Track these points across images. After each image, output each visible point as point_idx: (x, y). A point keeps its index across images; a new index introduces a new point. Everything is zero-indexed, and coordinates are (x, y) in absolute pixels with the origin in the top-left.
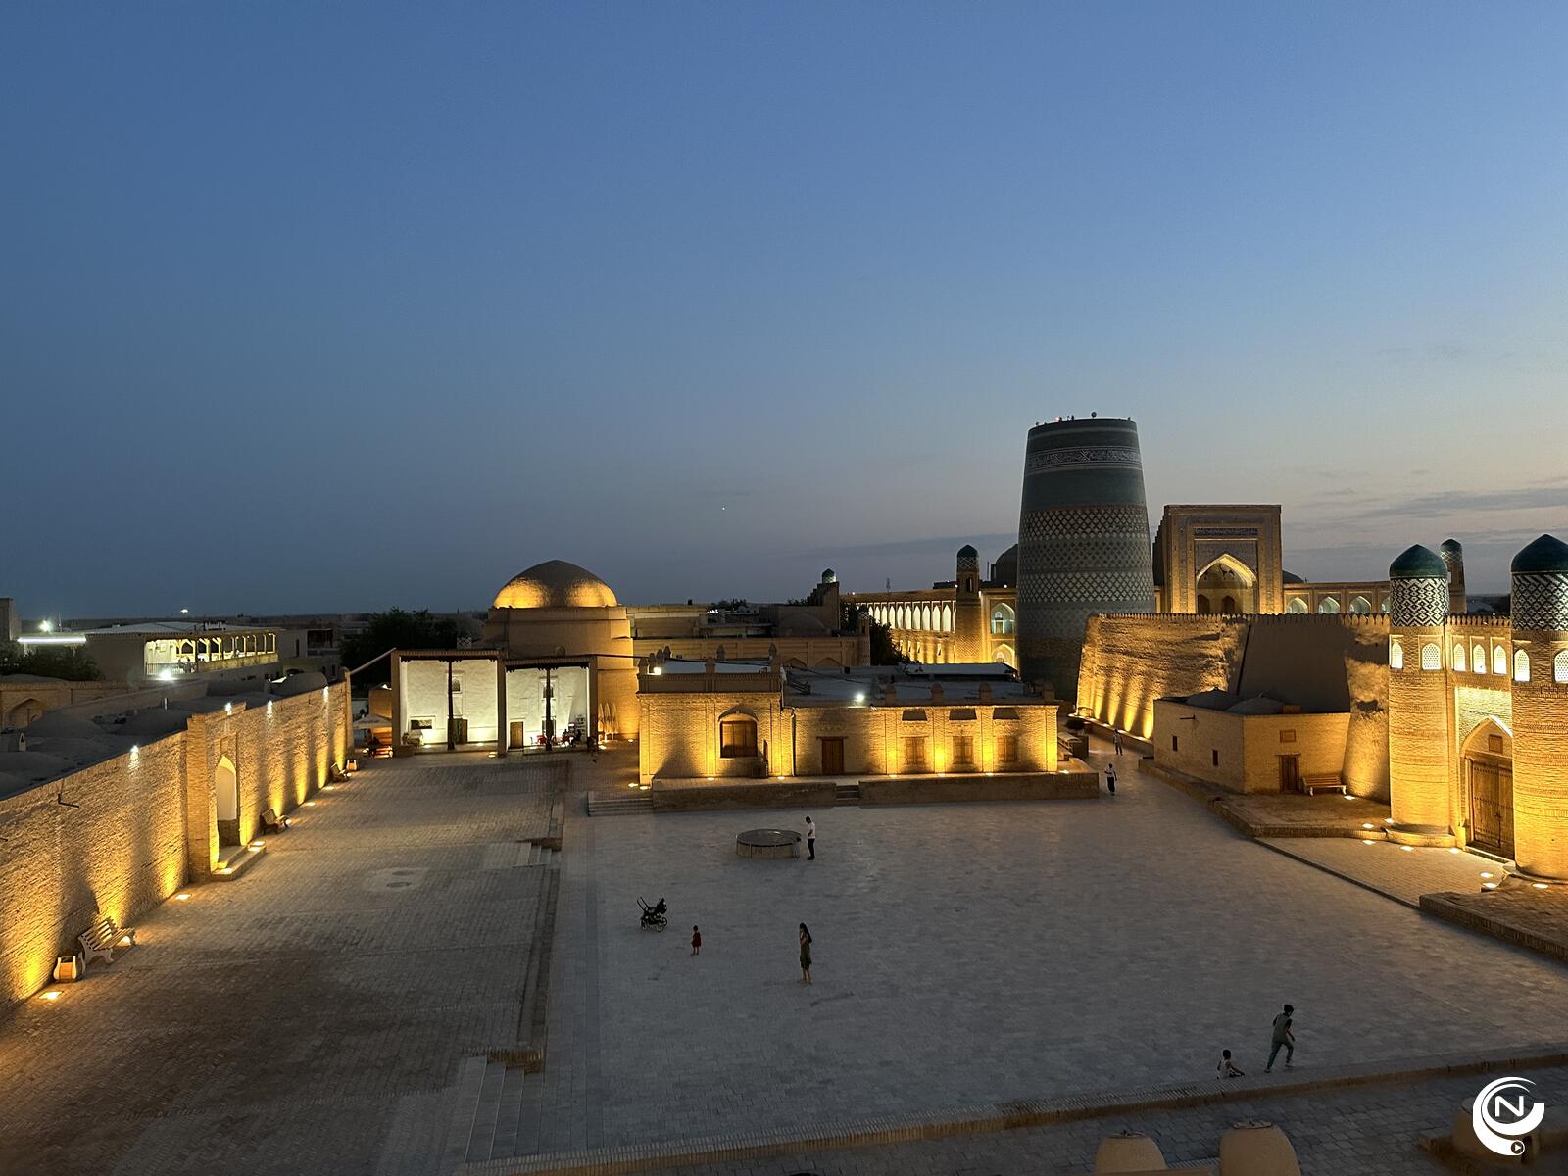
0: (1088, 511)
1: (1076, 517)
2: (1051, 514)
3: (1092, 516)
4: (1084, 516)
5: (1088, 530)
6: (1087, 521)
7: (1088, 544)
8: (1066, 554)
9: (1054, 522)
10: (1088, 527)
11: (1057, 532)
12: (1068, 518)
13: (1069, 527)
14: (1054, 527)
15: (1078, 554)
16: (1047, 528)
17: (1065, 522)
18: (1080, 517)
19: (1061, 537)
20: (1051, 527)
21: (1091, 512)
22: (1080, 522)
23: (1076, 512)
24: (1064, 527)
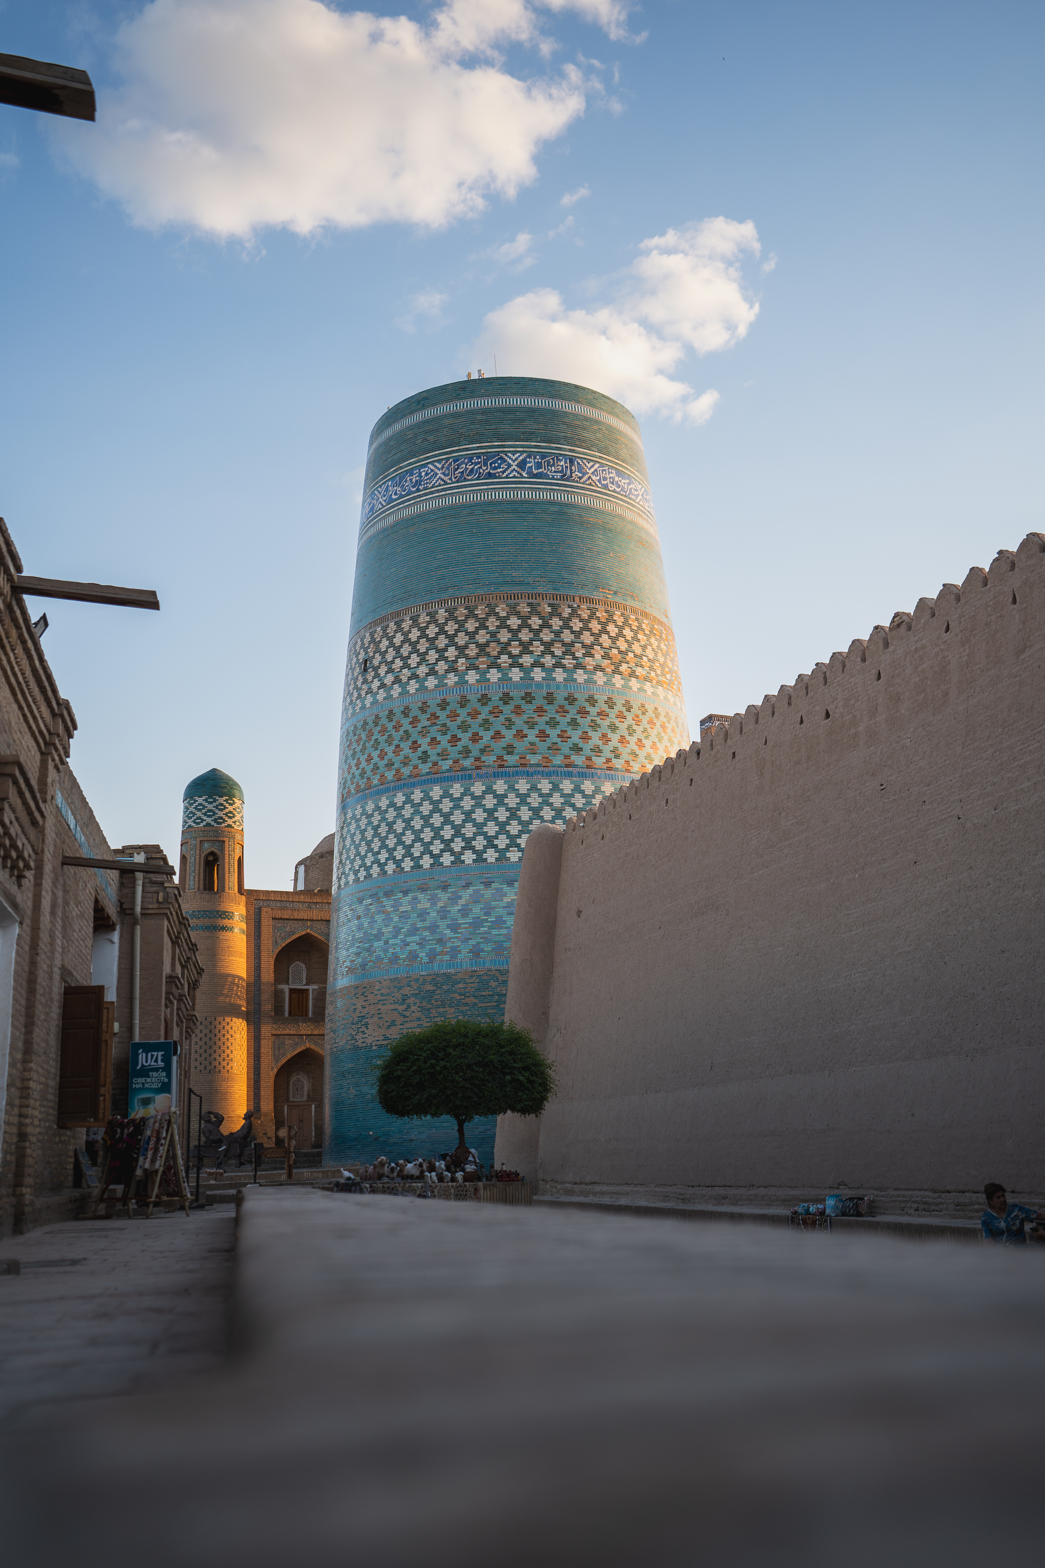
0: (525, 609)
1: (492, 624)
2: (424, 618)
3: (535, 622)
4: (514, 622)
5: (527, 660)
6: (525, 636)
7: (528, 698)
8: (464, 727)
9: (432, 641)
10: (526, 648)
11: (442, 667)
12: (471, 626)
13: (472, 651)
14: (433, 656)
15: (498, 724)
16: (414, 660)
17: (461, 639)
18: (503, 624)
19: (452, 679)
20: (423, 656)
21: (534, 610)
22: (504, 636)
23: (492, 612)
24: (461, 650)
